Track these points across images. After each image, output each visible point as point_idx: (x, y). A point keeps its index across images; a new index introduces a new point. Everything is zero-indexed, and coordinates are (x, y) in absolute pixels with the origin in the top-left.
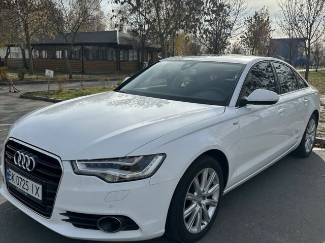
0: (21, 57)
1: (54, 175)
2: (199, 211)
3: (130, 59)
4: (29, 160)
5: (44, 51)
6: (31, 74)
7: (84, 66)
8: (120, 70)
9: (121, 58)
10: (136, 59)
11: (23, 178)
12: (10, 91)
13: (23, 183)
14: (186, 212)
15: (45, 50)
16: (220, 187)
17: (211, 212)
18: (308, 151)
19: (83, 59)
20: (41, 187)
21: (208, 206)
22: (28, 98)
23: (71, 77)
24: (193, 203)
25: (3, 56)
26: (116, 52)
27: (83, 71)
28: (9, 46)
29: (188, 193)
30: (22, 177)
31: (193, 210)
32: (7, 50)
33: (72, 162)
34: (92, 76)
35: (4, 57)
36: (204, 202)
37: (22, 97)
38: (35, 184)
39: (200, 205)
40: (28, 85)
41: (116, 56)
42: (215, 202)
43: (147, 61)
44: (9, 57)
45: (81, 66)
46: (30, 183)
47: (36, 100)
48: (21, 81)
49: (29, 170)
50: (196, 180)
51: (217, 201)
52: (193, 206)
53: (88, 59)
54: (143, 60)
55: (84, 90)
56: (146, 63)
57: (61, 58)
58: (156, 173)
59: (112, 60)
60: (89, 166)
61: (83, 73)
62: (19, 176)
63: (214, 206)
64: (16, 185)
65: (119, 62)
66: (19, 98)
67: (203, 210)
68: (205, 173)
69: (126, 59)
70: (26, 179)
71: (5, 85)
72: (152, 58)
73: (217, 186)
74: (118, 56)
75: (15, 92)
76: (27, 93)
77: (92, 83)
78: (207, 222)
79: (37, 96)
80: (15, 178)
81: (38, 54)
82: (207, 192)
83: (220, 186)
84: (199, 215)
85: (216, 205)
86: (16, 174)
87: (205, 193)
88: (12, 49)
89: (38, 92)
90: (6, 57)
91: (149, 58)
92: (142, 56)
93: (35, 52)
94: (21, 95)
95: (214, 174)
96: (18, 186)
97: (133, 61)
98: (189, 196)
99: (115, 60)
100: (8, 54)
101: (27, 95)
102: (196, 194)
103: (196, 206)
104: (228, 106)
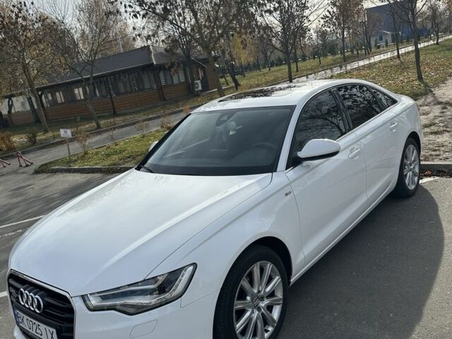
0: (28, 107)
1: (67, 315)
2: (257, 318)
3: (176, 81)
4: (35, 300)
5: (57, 94)
6: (46, 131)
7: (115, 104)
8: (165, 100)
9: (163, 83)
10: (183, 80)
11: (34, 321)
12: (21, 166)
13: (35, 327)
14: (239, 326)
15: (59, 91)
16: (282, 280)
17: (276, 314)
18: (412, 187)
19: (111, 96)
20: (54, 331)
21: (270, 308)
22: (45, 172)
23: (99, 126)
24: (247, 311)
25: (5, 112)
26: (155, 77)
27: (115, 112)
28: (10, 97)
29: (236, 302)
30: (32, 320)
31: (250, 319)
32: (9, 102)
33: (84, 298)
34: (128, 117)
35: (7, 113)
36: (263, 304)
37: (37, 172)
38: (48, 328)
39: (259, 309)
40: (43, 150)
41: (156, 82)
42: (279, 300)
43: (199, 79)
44: (13, 111)
45: (111, 105)
46: (43, 326)
47: (55, 173)
48: (33, 145)
49: (38, 311)
50: (244, 283)
51: (281, 297)
52: (248, 314)
53: (118, 94)
54: (193, 79)
55: (117, 145)
56: (198, 82)
57: (82, 98)
58: (188, 290)
59: (151, 88)
60: (104, 298)
61: (115, 114)
62: (29, 319)
63: (279, 304)
64: (27, 329)
65: (160, 88)
66: (33, 174)
67: (263, 314)
68: (256, 269)
69: (169, 82)
70: (37, 323)
71: (13, 157)
72: (205, 73)
73: (277, 279)
74: (158, 80)
75: (27, 166)
76: (42, 165)
77: (128, 128)
78: (272, 326)
79: (57, 167)
80: (25, 320)
81: (50, 98)
82: (264, 291)
83: (282, 277)
84: (258, 322)
85: (281, 302)
86: (26, 317)
87: (262, 293)
88: (14, 99)
89: (57, 160)
90: (10, 112)
91: (201, 75)
92: (191, 73)
93: (46, 97)
94: (35, 170)
95: (269, 267)
96: (31, 331)
97: (180, 83)
98: (238, 305)
99: (155, 87)
100: (10, 107)
101: (43, 168)
102: (248, 298)
103: (253, 312)
104: (276, 171)
